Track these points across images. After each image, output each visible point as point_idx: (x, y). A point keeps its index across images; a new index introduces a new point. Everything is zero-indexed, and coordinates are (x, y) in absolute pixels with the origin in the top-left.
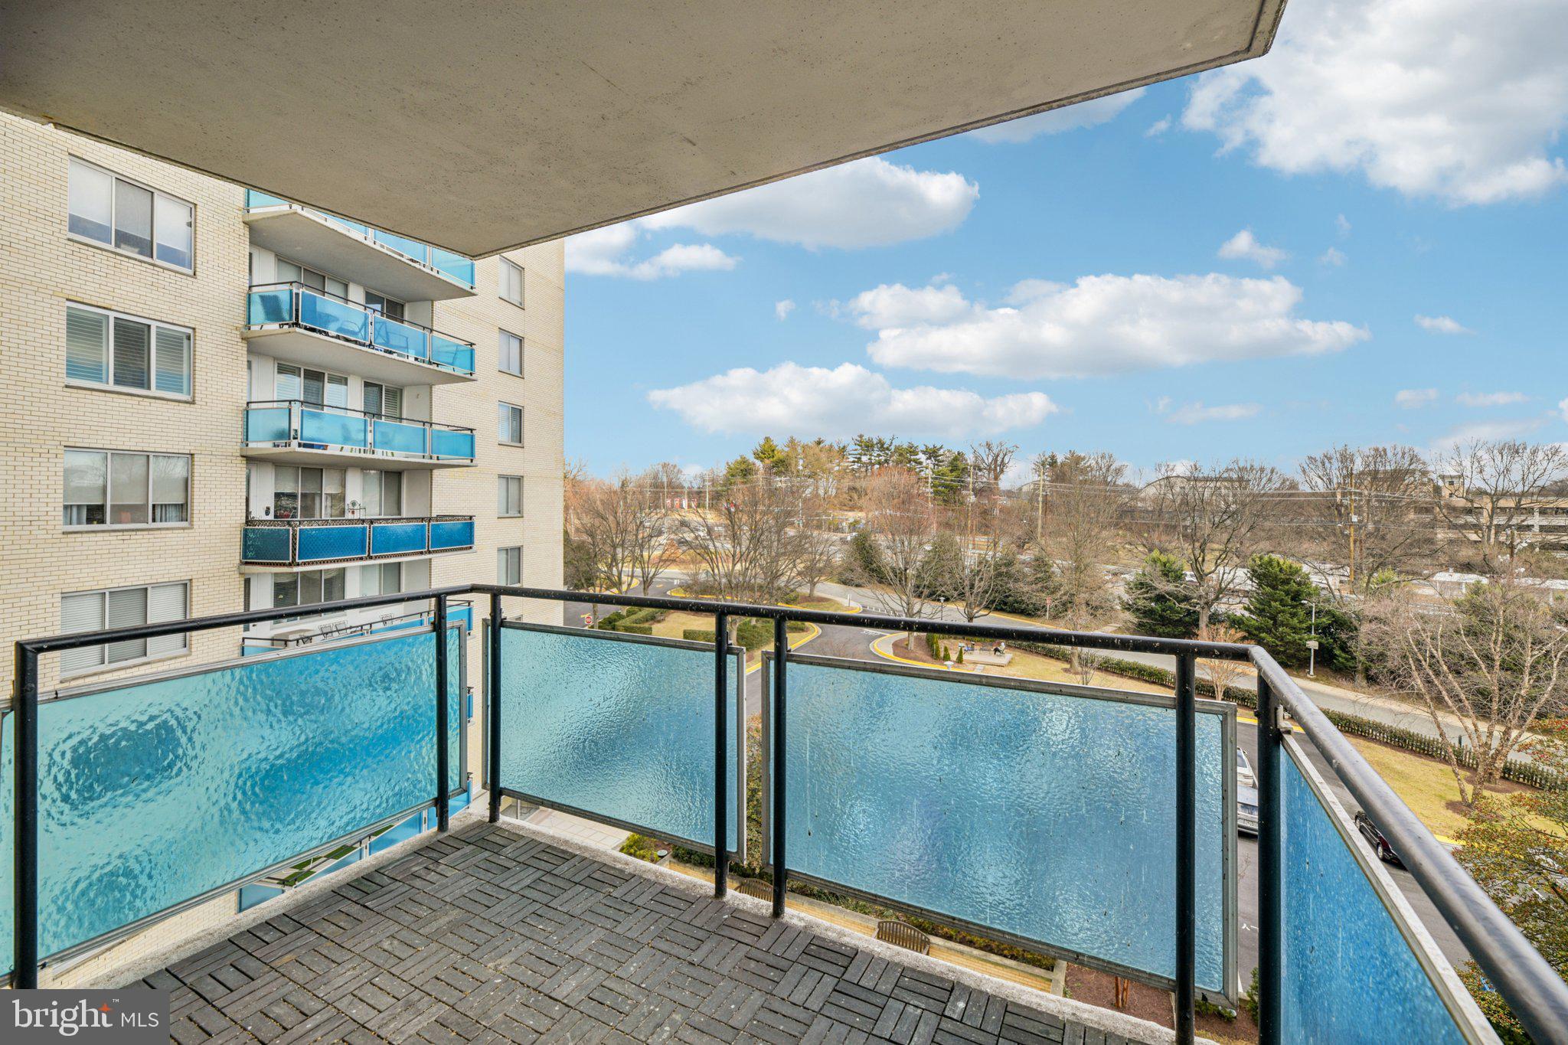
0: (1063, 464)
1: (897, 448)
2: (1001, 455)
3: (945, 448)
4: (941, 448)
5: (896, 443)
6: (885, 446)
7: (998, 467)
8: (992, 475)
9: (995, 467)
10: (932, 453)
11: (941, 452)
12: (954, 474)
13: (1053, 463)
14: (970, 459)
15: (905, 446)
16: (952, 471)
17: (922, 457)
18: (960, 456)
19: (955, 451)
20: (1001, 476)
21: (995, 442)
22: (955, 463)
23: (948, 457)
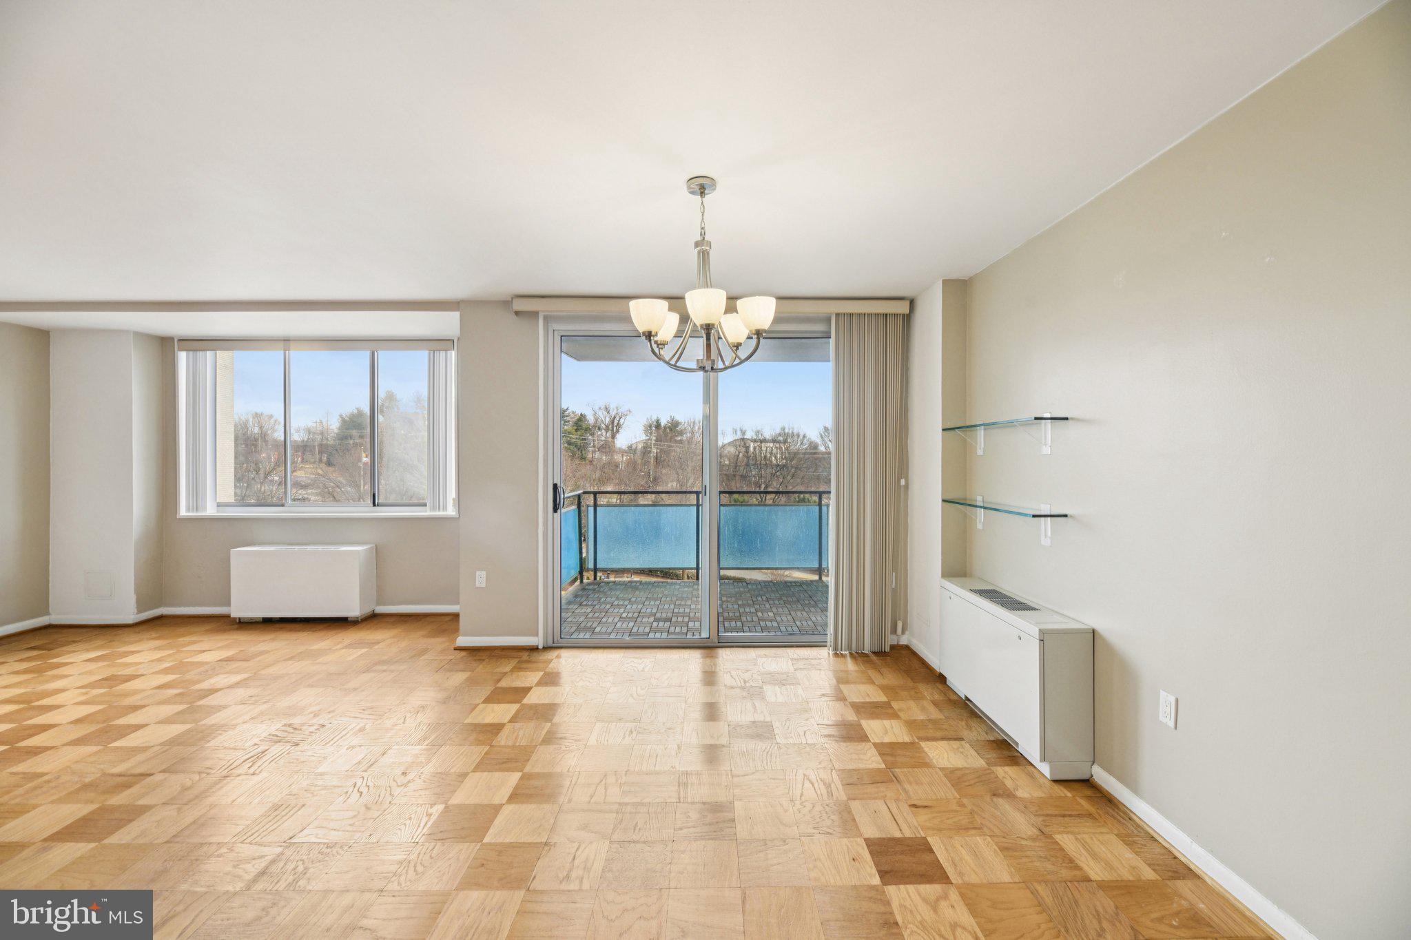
0: (665, 427)
2: (617, 418)
3: (571, 410)
4: (567, 409)
7: (614, 427)
8: (609, 434)
9: (613, 428)
11: (566, 413)
12: (579, 433)
13: (658, 426)
14: (591, 419)
16: (576, 430)
18: (582, 418)
19: (579, 412)
20: (618, 436)
21: (612, 407)
22: (580, 423)
23: (573, 418)
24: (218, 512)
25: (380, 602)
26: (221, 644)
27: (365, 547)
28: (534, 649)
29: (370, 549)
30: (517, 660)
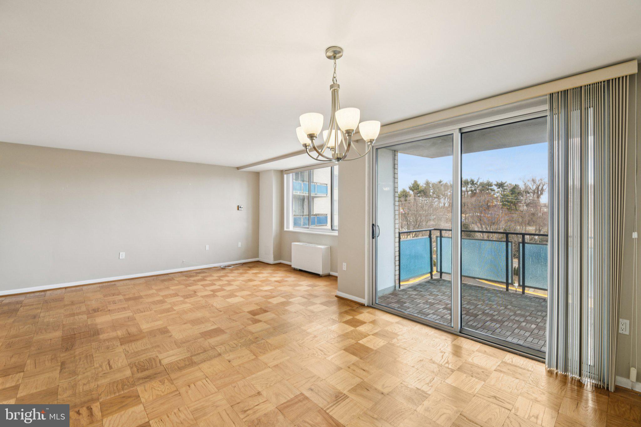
1: (481, 184)
2: (541, 186)
3: (508, 183)
4: (506, 182)
5: (480, 181)
6: (475, 183)
8: (535, 196)
9: (538, 192)
10: (501, 185)
12: (514, 195)
14: (522, 187)
15: (485, 182)
16: (512, 194)
17: (495, 188)
18: (517, 186)
19: (514, 184)
20: (542, 196)
21: (537, 179)
22: (514, 190)
23: (510, 187)
24: (293, 229)
25: (332, 270)
26: (294, 276)
27: (326, 247)
28: (362, 305)
29: (328, 248)
30: (349, 308)
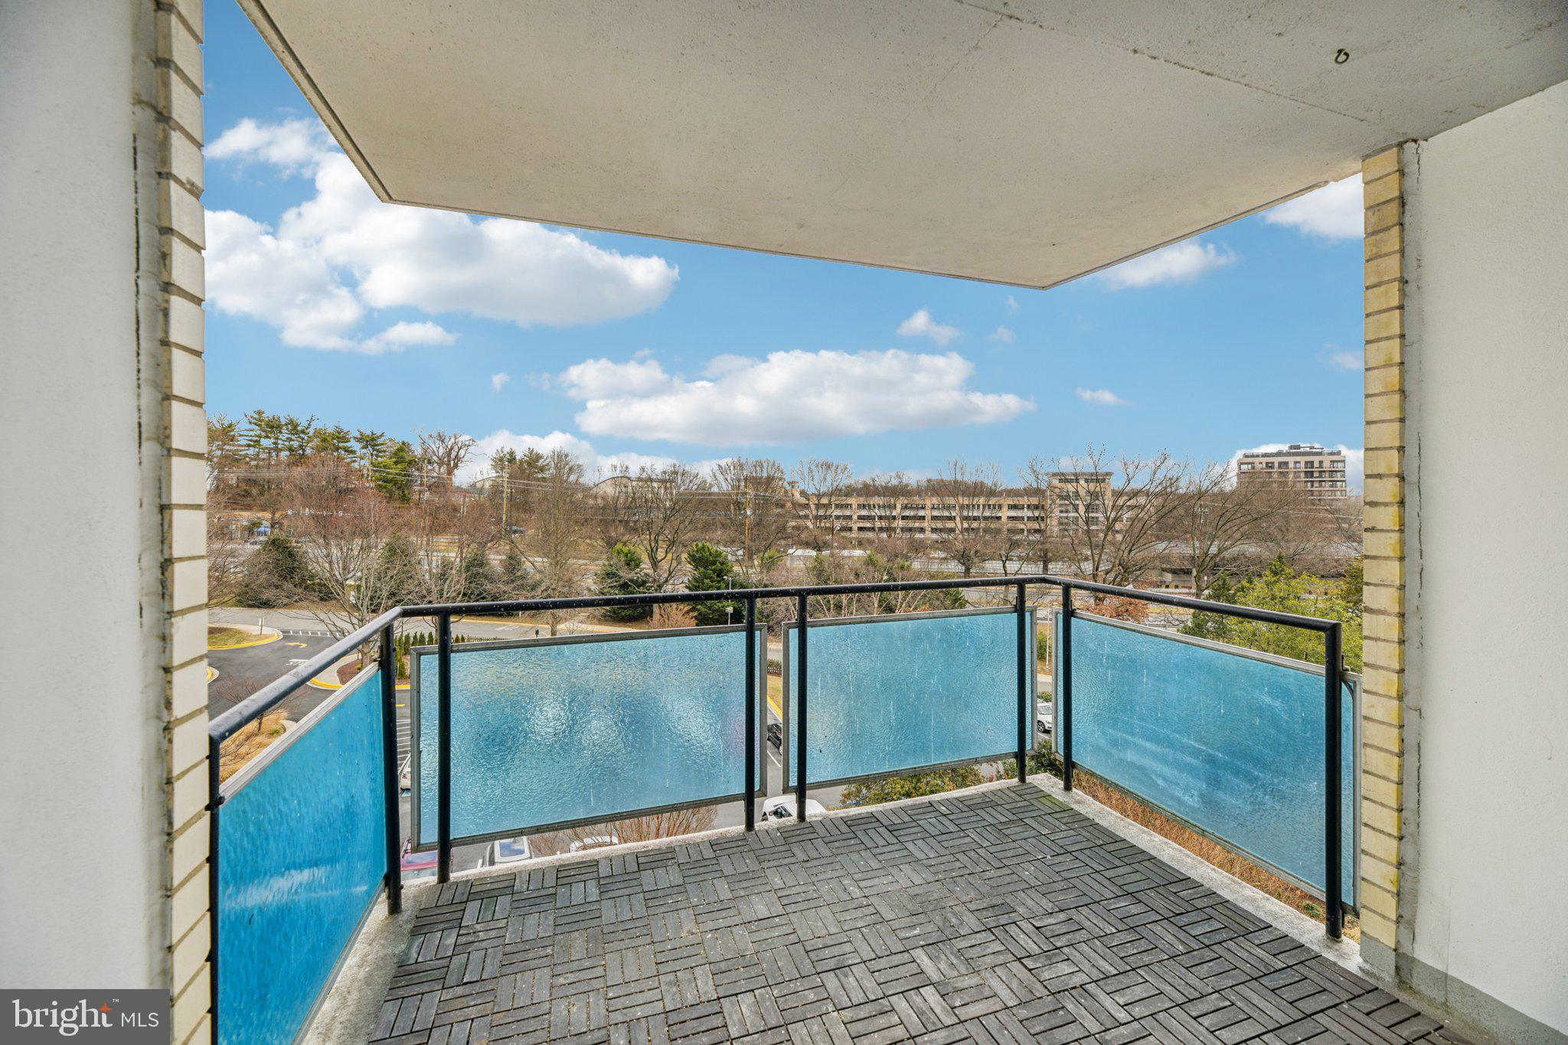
0: (521, 462)
1: (318, 433)
2: (456, 450)
3: (387, 436)
4: (382, 435)
5: (316, 425)
6: (299, 428)
7: (452, 461)
8: (443, 469)
9: (449, 461)
10: (370, 441)
11: (380, 441)
12: (399, 467)
13: (512, 459)
14: (417, 449)
15: (330, 430)
16: (395, 463)
17: (355, 446)
18: (405, 446)
19: (399, 439)
20: (456, 471)
21: (448, 435)
22: (400, 454)
23: (391, 447)
